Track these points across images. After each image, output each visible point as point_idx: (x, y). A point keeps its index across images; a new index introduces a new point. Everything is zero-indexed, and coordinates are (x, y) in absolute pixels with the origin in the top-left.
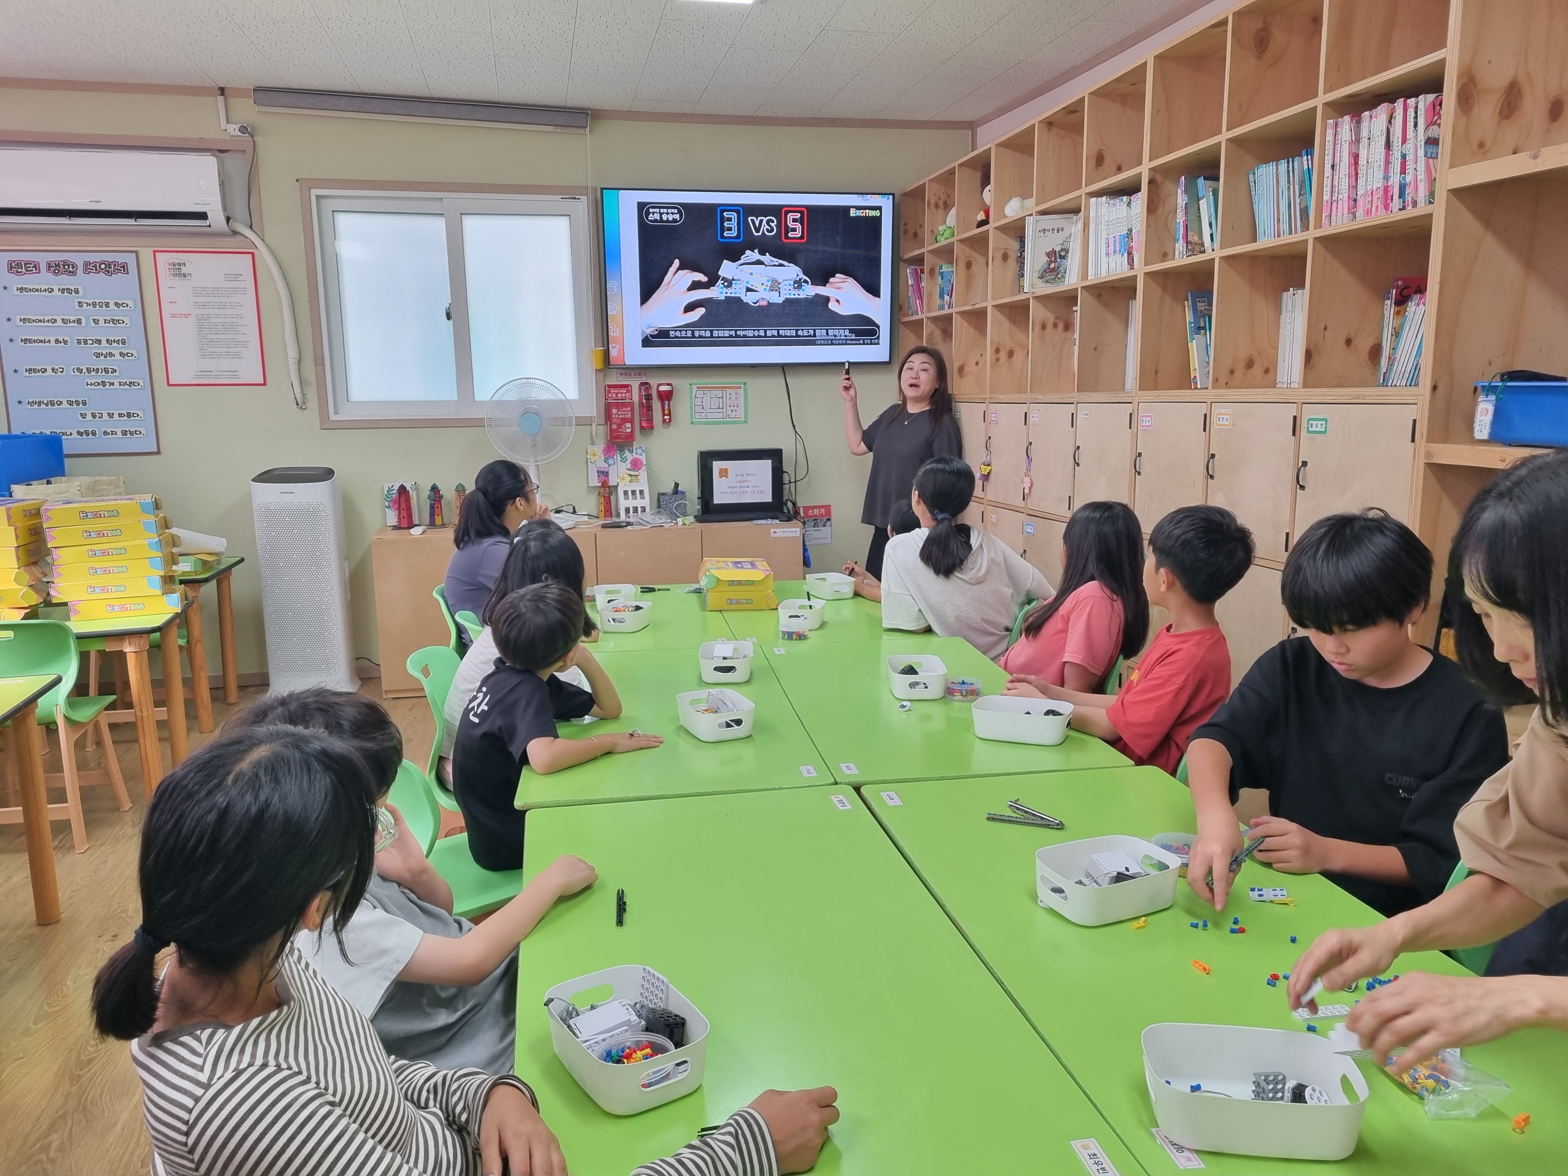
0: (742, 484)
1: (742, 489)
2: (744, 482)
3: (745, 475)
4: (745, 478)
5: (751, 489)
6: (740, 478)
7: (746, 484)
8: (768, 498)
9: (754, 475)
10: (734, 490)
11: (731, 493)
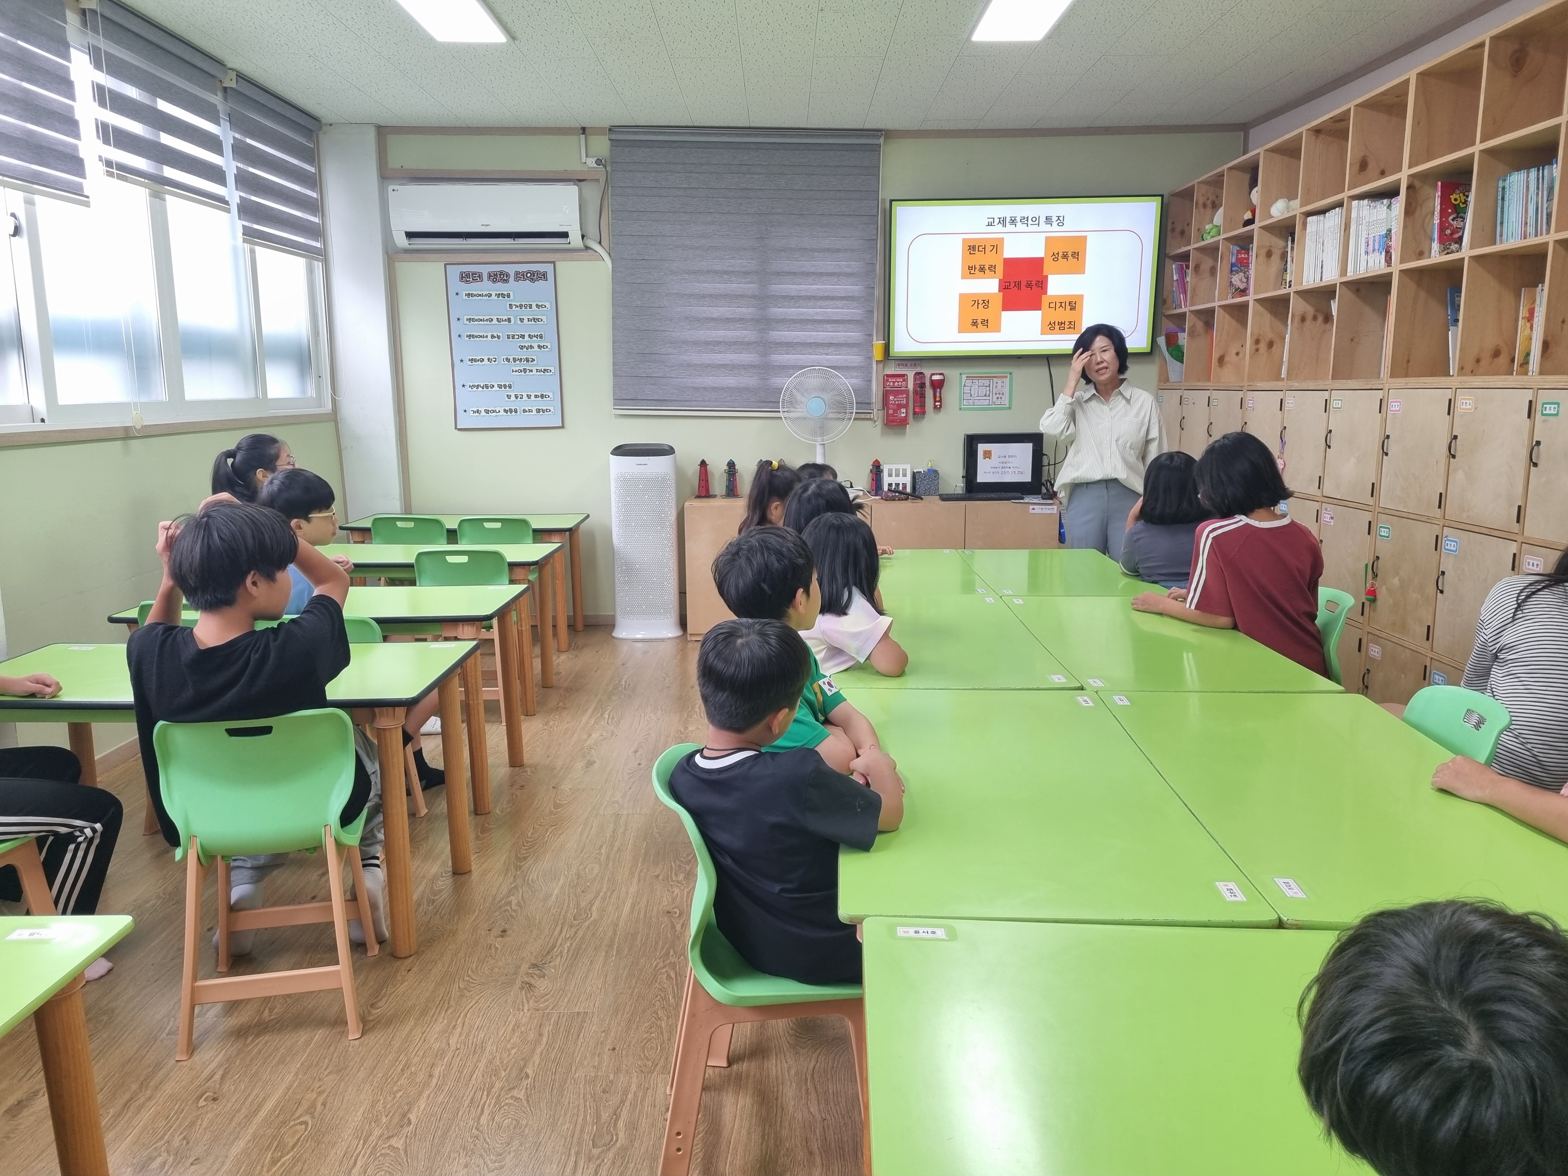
0: (1005, 465)
3: (1007, 457)
5: (1011, 469)
6: (1002, 459)
7: (1008, 466)
8: (1028, 478)
9: (1015, 456)
10: (997, 470)
11: (993, 473)
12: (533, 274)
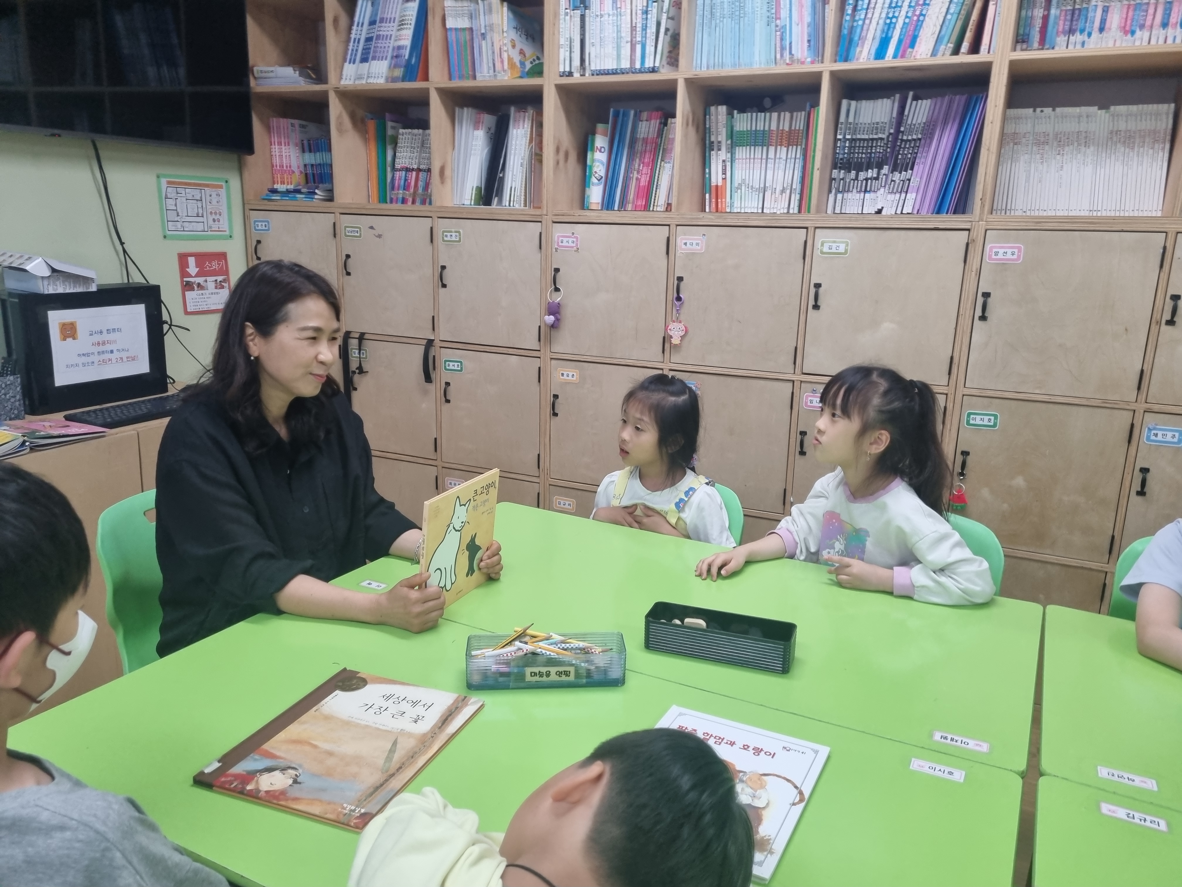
0: (101, 348)
1: (102, 357)
2: (104, 343)
3: (105, 332)
4: (106, 337)
5: (116, 355)
6: (97, 338)
7: (108, 347)
8: (143, 367)
9: (119, 330)
10: (89, 359)
11: (84, 365)
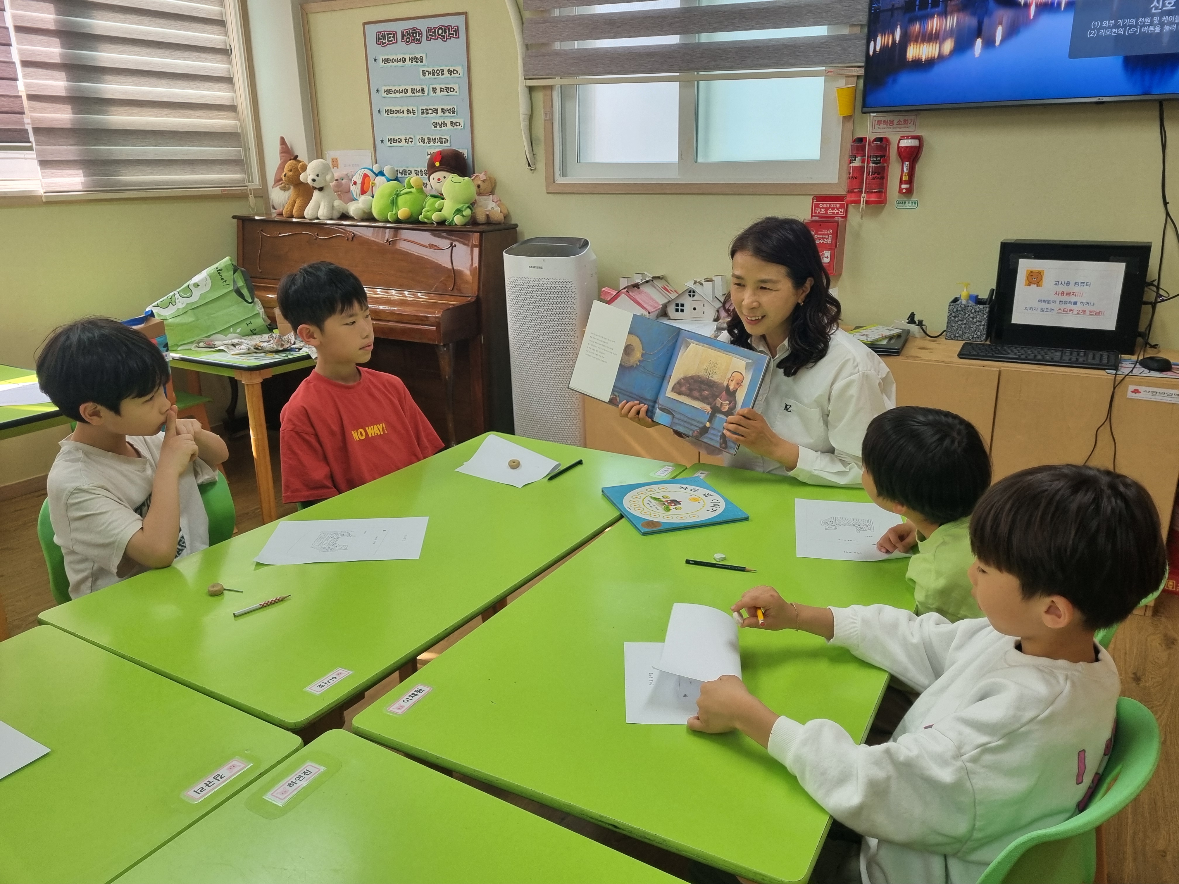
1: (1063, 306)
2: (1069, 294)
3: (1072, 284)
5: (1079, 307)
6: (1061, 288)
7: (1073, 299)
8: (1108, 323)
9: (1088, 284)
10: (1050, 306)
11: (1042, 310)
12: (444, 29)
